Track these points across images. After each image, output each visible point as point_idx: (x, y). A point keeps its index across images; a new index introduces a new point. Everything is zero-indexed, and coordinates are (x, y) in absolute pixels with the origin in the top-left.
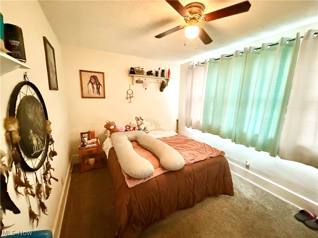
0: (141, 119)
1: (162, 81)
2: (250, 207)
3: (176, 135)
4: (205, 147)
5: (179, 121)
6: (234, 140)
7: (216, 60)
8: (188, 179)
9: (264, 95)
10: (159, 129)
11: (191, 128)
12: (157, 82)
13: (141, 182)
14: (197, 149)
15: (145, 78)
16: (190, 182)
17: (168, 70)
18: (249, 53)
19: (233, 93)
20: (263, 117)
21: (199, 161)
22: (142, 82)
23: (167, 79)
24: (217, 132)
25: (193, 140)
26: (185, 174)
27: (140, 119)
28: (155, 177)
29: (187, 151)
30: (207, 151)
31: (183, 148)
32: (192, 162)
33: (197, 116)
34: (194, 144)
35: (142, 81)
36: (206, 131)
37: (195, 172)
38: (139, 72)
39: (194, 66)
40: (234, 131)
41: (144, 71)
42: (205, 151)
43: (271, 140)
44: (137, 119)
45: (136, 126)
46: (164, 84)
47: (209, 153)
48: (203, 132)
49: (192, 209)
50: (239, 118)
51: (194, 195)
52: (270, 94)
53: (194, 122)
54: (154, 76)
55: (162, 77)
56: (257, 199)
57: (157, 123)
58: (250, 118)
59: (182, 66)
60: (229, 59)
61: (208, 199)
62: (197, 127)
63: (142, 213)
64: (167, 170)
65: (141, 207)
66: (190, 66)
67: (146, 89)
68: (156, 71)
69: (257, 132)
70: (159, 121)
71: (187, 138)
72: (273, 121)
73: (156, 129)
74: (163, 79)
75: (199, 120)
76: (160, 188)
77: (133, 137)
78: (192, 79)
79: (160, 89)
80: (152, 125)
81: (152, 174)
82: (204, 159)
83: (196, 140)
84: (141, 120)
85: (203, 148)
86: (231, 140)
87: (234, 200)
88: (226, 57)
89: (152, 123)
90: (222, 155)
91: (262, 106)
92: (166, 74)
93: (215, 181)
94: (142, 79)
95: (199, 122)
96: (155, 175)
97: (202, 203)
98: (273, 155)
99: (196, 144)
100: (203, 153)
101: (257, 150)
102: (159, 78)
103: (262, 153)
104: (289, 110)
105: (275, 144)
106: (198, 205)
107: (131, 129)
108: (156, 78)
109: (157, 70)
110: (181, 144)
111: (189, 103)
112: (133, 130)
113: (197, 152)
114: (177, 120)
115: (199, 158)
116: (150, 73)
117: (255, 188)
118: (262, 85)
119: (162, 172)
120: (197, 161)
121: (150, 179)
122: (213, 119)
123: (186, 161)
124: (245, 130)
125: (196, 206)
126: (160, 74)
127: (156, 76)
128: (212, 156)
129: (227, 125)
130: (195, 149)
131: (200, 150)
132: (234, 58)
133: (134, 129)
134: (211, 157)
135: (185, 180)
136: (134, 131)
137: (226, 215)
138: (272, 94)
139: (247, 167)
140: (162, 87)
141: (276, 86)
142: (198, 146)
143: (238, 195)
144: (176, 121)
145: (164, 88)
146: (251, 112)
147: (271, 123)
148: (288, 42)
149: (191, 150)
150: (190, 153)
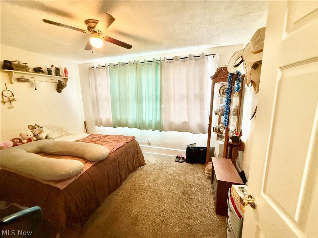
0: (38, 126)
1: (58, 80)
2: (156, 167)
3: (90, 136)
4: (120, 138)
5: (87, 123)
6: (138, 128)
7: (115, 65)
8: (114, 164)
9: (151, 94)
10: (66, 135)
11: (102, 127)
12: (52, 81)
13: (73, 180)
14: (114, 140)
15: (32, 76)
16: (115, 165)
17: (64, 69)
18: (138, 64)
19: (132, 92)
20: (153, 108)
21: (119, 148)
22: (27, 81)
23: (65, 79)
24: (126, 125)
25: (108, 135)
26: (112, 160)
27: (36, 127)
28: (86, 171)
29: (106, 145)
30: (123, 139)
31: (101, 143)
32: (114, 150)
33: (106, 115)
34: (110, 138)
35: (28, 79)
36: (117, 127)
37: (118, 156)
38: (21, 68)
39: (95, 68)
40: (138, 121)
41: (28, 66)
42: (121, 140)
43: (158, 121)
44: (31, 128)
45: (32, 136)
46: (63, 84)
47: (125, 140)
48: (115, 127)
49: (121, 187)
50: (139, 111)
51: (120, 175)
52: (153, 93)
53: (104, 121)
54: (46, 74)
55: (56, 75)
56: (158, 161)
57: (62, 129)
58: (146, 110)
59: (80, 65)
60: (125, 66)
61: (130, 175)
62: (108, 125)
63: (80, 208)
64: (95, 162)
65: (79, 203)
66: (91, 67)
67: (36, 89)
68: (48, 69)
69: (151, 119)
70: (63, 126)
71: (102, 135)
72: (158, 110)
73: (62, 134)
74: (59, 78)
75: (108, 117)
76: (93, 178)
77: (35, 149)
78: (95, 80)
79: (57, 90)
80: (55, 132)
81: (82, 170)
82: (122, 145)
83: (111, 135)
84: (38, 128)
85: (119, 139)
86: (137, 128)
87: (146, 168)
88: (122, 64)
89: (55, 130)
90: (133, 139)
91: (151, 101)
92: (62, 72)
93: (132, 159)
94: (26, 77)
95: (108, 120)
96: (85, 170)
97: (127, 180)
98: (161, 131)
99: (112, 137)
100: (120, 142)
101: (152, 130)
102: (53, 77)
103: (156, 131)
104: (163, 102)
105: (161, 124)
106: (124, 183)
107: (25, 141)
108: (50, 76)
109: (50, 68)
110: (98, 141)
111: (96, 103)
112: (27, 142)
113: (115, 143)
114: (85, 122)
115: (119, 145)
116: (38, 70)
117: (156, 155)
118: (148, 87)
119: (91, 165)
120: (118, 148)
121: (81, 174)
122: (121, 115)
123: (110, 150)
124: (144, 119)
125: (123, 183)
126: (53, 73)
127: (49, 74)
128: (127, 141)
129: (132, 117)
130: (113, 141)
131: (117, 141)
132: (128, 66)
133: (30, 140)
134: (127, 143)
135: (112, 165)
136: (29, 143)
137: (144, 178)
138: (154, 93)
139: (149, 144)
140: (60, 87)
141: (156, 88)
142: (114, 138)
143: (147, 164)
144: (83, 123)
145: (63, 88)
146: (146, 105)
147: (157, 111)
148: (157, 62)
149: (110, 142)
150: (110, 145)
